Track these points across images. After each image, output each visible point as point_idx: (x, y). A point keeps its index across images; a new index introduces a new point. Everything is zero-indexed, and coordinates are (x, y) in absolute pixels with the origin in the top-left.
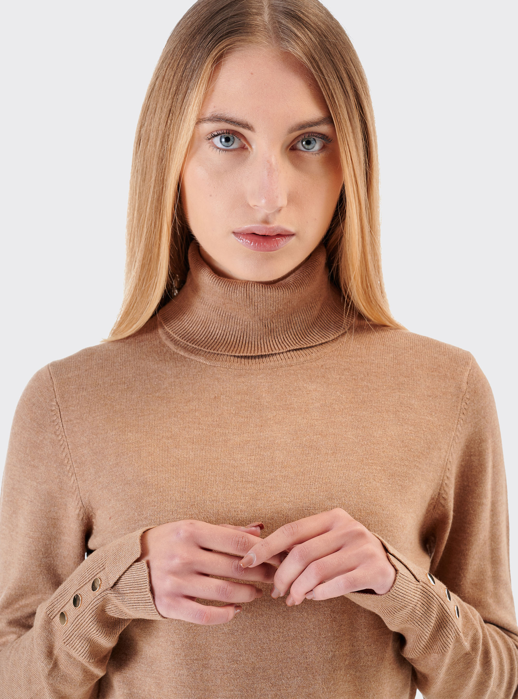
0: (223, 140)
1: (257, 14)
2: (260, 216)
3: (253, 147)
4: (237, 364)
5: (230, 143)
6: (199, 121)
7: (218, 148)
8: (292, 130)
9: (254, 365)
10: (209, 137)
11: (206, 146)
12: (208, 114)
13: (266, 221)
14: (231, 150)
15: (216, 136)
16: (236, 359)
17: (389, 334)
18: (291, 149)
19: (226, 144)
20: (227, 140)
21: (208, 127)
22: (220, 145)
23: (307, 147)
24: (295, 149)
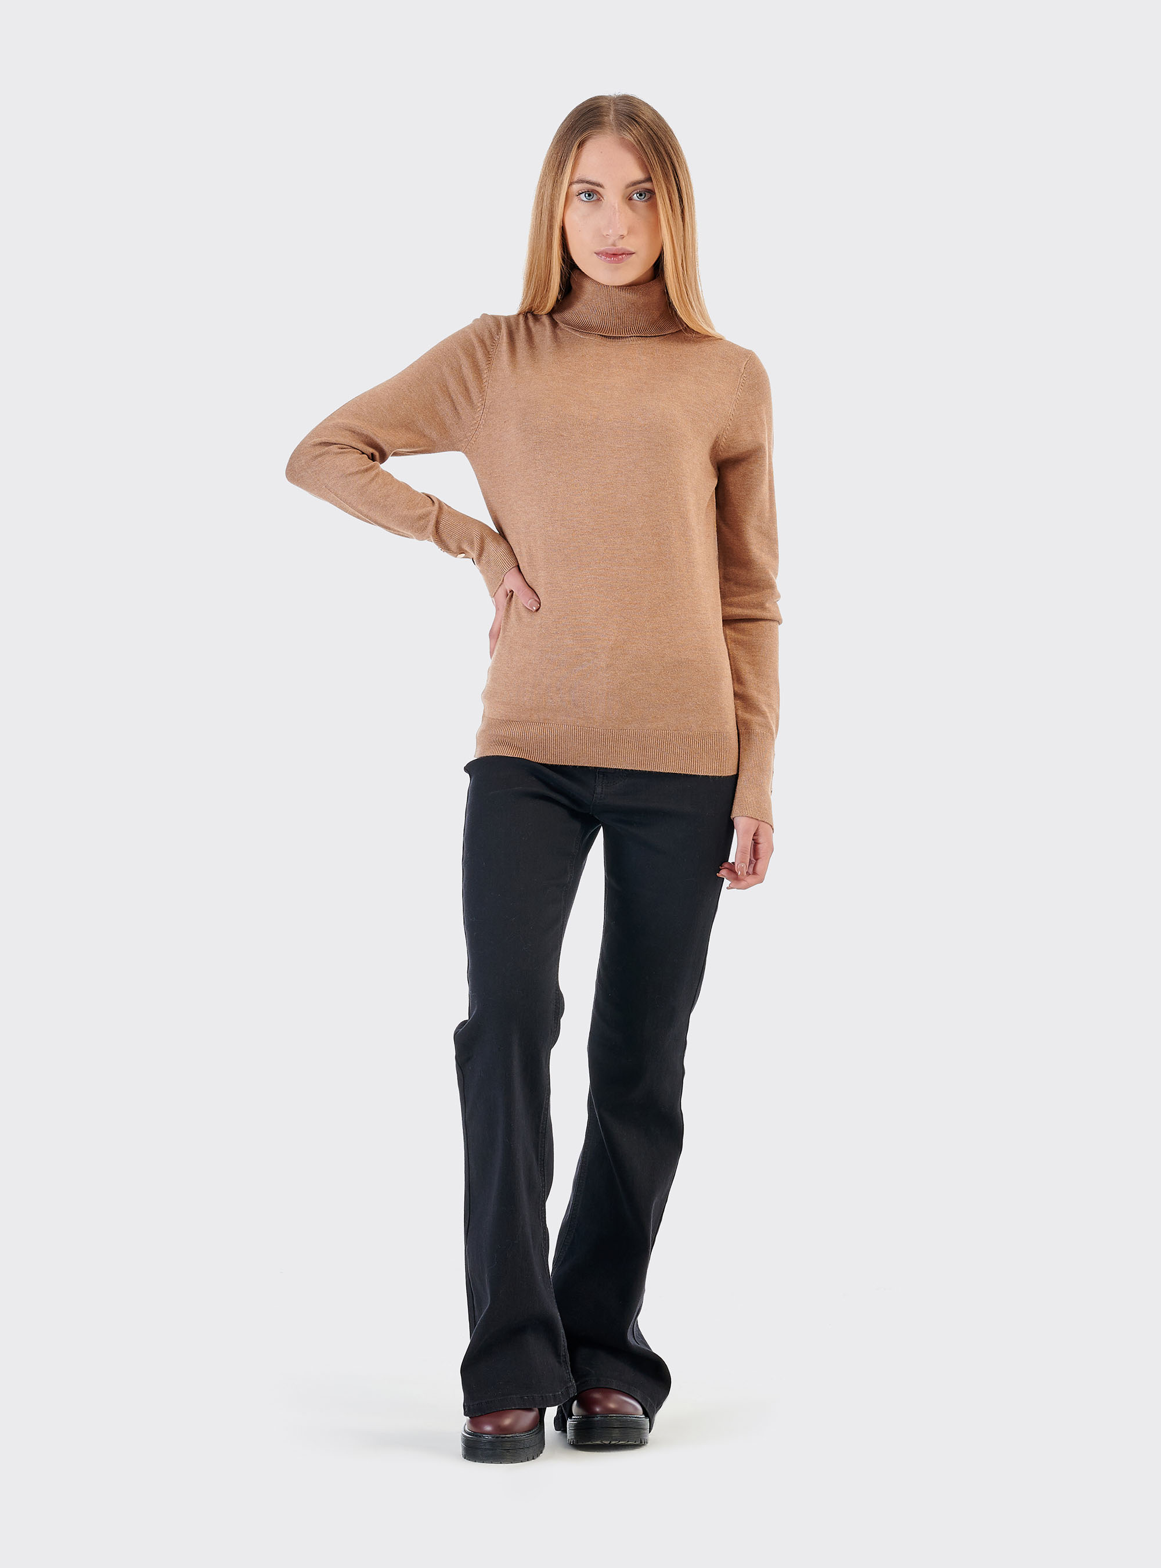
0: (587, 195)
1: (606, 116)
2: (610, 241)
3: (605, 198)
4: (599, 339)
5: (591, 197)
6: (571, 184)
7: (585, 201)
8: (628, 186)
9: (609, 343)
10: (577, 194)
11: (576, 199)
12: (576, 179)
13: (614, 245)
14: (593, 201)
15: (583, 193)
16: (599, 336)
17: (706, 347)
18: (629, 199)
19: (588, 198)
20: (589, 195)
21: (576, 188)
22: (585, 199)
23: (640, 197)
24: (631, 199)
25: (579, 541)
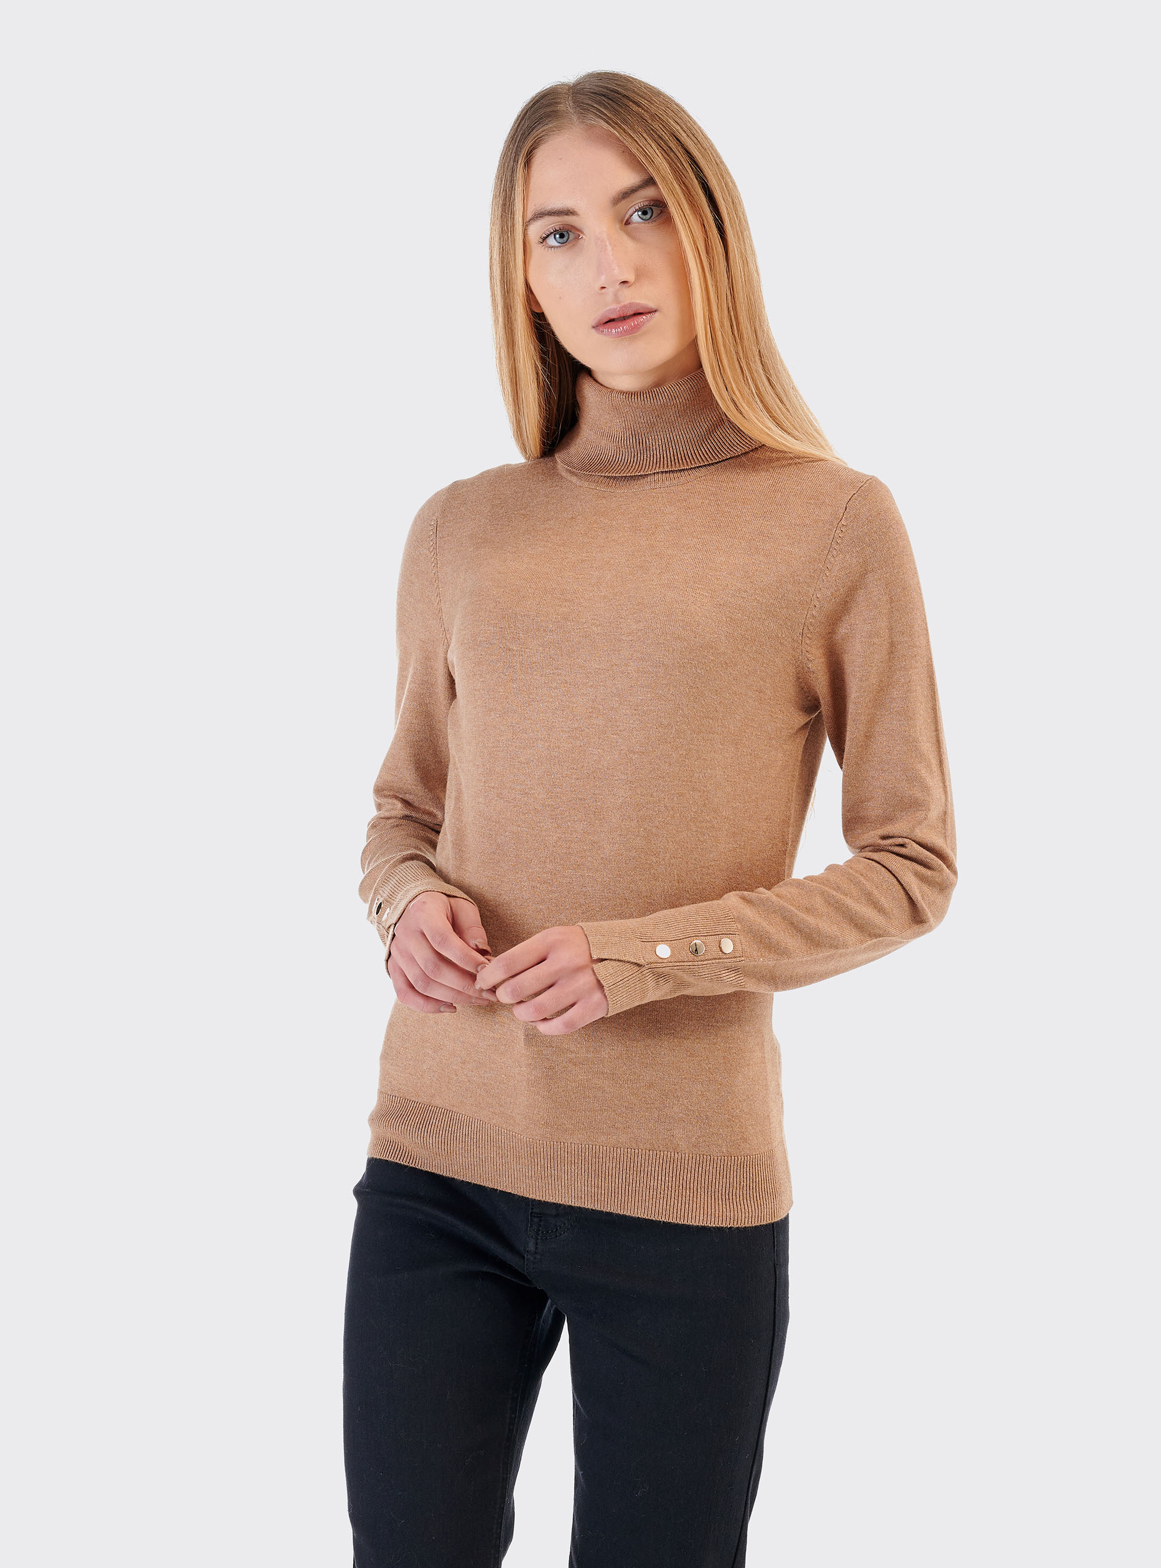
0: (558, 236)
2: (609, 297)
3: (586, 233)
5: (565, 239)
7: (554, 248)
8: (617, 202)
11: (538, 247)
12: (531, 216)
14: (568, 243)
15: (549, 234)
18: (624, 223)
19: (560, 240)
20: (562, 236)
21: (537, 229)
22: (555, 244)
23: (644, 217)
24: (628, 223)
25: (520, 823)
